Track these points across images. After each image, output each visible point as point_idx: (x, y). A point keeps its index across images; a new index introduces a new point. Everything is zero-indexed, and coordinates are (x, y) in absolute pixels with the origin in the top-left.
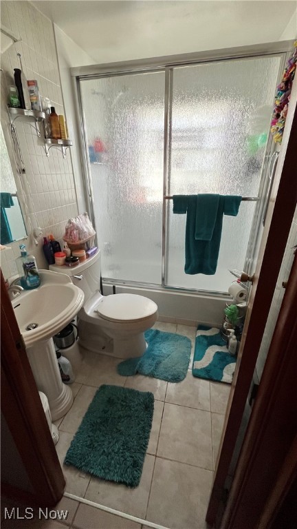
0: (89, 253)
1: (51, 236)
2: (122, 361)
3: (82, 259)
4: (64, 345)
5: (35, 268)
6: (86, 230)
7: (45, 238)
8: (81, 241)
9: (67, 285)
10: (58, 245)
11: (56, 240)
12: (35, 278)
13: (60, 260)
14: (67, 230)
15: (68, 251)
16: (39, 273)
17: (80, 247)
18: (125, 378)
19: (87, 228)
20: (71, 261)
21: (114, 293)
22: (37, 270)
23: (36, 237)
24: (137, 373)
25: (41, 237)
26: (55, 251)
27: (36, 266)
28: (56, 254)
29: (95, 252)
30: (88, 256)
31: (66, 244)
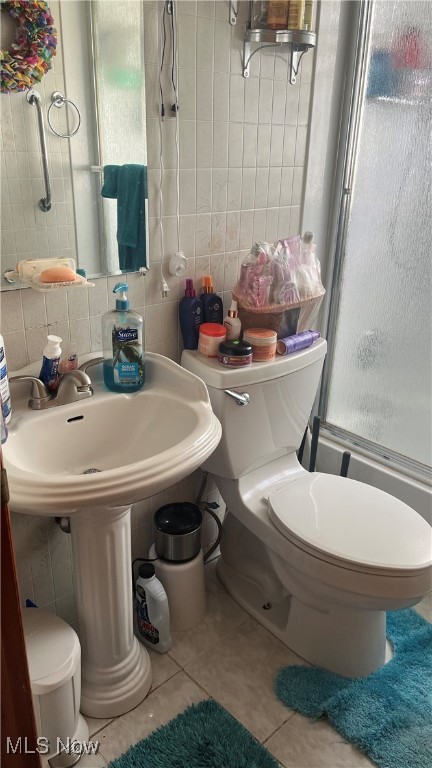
0: (289, 342)
1: (207, 280)
2: (300, 663)
3: (260, 353)
4: (171, 555)
5: (136, 344)
6: (294, 280)
7: (189, 282)
8: (273, 307)
9: (194, 405)
10: (216, 306)
11: (218, 294)
12: (133, 368)
13: (209, 342)
14: (244, 269)
15: (236, 324)
16: (144, 359)
17: (266, 322)
18: (286, 713)
19: (301, 276)
20: (234, 352)
21: (344, 473)
22: (140, 350)
23: (168, 274)
24: (324, 718)
25: (180, 277)
26: (205, 320)
27: (140, 340)
28: (203, 327)
29: (307, 345)
30: (283, 351)
31: (233, 307)
